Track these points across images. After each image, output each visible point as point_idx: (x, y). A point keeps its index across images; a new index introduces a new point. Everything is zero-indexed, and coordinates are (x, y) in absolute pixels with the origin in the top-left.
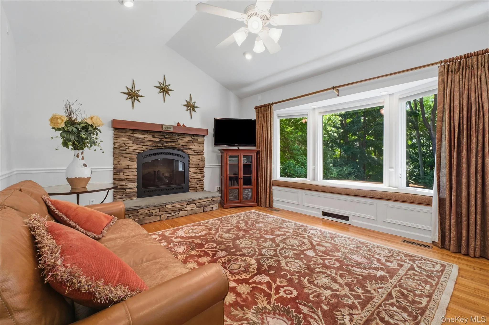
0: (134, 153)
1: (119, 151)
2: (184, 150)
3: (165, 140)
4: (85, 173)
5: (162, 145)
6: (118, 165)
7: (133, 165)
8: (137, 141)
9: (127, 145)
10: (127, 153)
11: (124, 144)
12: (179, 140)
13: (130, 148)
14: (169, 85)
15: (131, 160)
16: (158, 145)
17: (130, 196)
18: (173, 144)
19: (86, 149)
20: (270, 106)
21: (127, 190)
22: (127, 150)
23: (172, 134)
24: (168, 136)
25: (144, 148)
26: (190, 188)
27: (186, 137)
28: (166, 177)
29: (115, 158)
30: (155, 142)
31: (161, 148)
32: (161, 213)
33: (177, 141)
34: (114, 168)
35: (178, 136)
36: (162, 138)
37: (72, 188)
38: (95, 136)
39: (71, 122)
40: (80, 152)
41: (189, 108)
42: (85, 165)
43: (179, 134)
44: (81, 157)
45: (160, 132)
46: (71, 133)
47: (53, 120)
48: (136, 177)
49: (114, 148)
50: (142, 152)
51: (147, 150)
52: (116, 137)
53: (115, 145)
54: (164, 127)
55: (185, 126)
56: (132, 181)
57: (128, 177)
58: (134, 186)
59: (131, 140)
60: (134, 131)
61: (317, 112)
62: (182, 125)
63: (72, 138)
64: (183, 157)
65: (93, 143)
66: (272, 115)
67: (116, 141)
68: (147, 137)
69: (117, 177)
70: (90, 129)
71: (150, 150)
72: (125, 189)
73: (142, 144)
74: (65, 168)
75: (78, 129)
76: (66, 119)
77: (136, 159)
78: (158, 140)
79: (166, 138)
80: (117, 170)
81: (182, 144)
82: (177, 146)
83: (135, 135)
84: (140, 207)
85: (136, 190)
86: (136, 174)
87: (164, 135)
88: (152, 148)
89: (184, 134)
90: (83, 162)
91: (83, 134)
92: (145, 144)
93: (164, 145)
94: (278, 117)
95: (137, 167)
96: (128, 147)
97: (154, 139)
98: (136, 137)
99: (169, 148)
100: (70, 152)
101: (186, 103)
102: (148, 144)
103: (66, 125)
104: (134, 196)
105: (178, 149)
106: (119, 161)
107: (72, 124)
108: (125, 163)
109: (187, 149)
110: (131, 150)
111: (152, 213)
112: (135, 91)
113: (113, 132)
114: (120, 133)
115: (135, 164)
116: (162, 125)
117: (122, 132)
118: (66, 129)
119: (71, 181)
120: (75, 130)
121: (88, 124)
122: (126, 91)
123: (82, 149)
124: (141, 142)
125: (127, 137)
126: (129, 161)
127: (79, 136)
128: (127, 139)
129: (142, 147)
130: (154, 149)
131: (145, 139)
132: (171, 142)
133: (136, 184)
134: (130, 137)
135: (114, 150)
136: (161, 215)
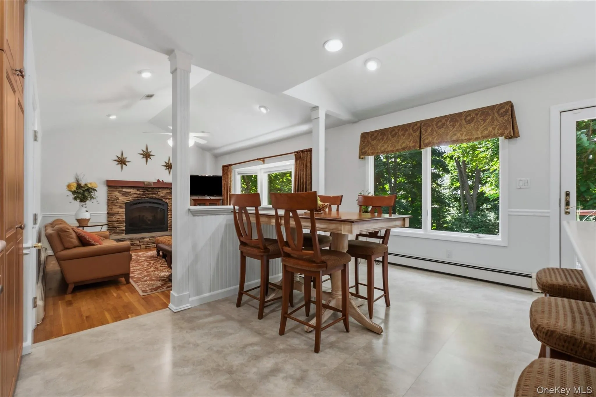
0: (123, 202)
1: (112, 202)
2: (163, 200)
3: (147, 192)
4: (87, 216)
5: (144, 197)
6: (111, 211)
7: (122, 211)
8: (125, 194)
9: (117, 197)
10: (117, 203)
11: (116, 196)
12: (159, 192)
13: (119, 199)
14: (151, 152)
15: (121, 207)
16: (142, 196)
17: (120, 232)
18: (154, 196)
19: (88, 202)
20: (229, 167)
21: (118, 229)
22: (118, 200)
23: (153, 188)
24: (150, 190)
25: (131, 199)
26: (169, 229)
27: (165, 190)
28: (149, 220)
29: (108, 206)
30: (139, 194)
31: (144, 198)
32: (141, 244)
33: (157, 193)
34: (108, 213)
35: (158, 189)
36: (145, 192)
37: (80, 225)
38: (93, 194)
39: (79, 186)
40: (84, 203)
41: (168, 168)
42: (87, 211)
43: (159, 188)
44: (84, 206)
45: (143, 187)
46: (80, 193)
47: (69, 186)
48: (125, 219)
49: (108, 199)
50: (129, 201)
51: (133, 200)
52: (109, 191)
53: (108, 198)
54: (145, 183)
55: (164, 182)
56: (121, 222)
57: (119, 219)
58: (123, 226)
59: (120, 194)
60: (122, 187)
61: (263, 171)
62: (161, 181)
63: (80, 196)
64: (163, 205)
65: (92, 198)
66: (231, 173)
67: (109, 195)
68: (132, 191)
69: (110, 219)
70: (91, 190)
71: (135, 200)
72: (116, 228)
73: (129, 196)
74: (74, 213)
75: (83, 190)
76: (75, 185)
77: (125, 207)
78: (142, 193)
79: (148, 191)
80: (110, 214)
81: (162, 195)
82: (157, 197)
83: (124, 190)
84: (125, 239)
85: (124, 228)
86: (125, 217)
87: (147, 189)
88: (137, 199)
89: (163, 188)
90: (86, 209)
91: (86, 194)
92: (132, 196)
93: (146, 196)
94: (238, 174)
95: (125, 212)
96: (118, 198)
97: (139, 193)
98: (124, 192)
99: (150, 198)
100: (77, 203)
101: (165, 164)
102: (134, 196)
103: (76, 189)
104: (123, 233)
105: (158, 199)
106: (112, 208)
107: (79, 188)
108: (115, 209)
109: (166, 199)
110: (121, 201)
111: (134, 243)
112: (123, 158)
113: (107, 188)
114: (112, 189)
115: (124, 210)
116: (144, 182)
117: (114, 188)
118: (76, 191)
119: (79, 221)
120: (81, 191)
121: (89, 187)
122: (117, 159)
123: (85, 202)
124: (129, 195)
125: (118, 191)
126: (119, 208)
127: (83, 195)
128: (118, 193)
129: (129, 198)
130: (139, 199)
131: (132, 193)
132: (152, 194)
133: (125, 224)
134: (120, 192)
135: (108, 201)
136: (140, 245)
